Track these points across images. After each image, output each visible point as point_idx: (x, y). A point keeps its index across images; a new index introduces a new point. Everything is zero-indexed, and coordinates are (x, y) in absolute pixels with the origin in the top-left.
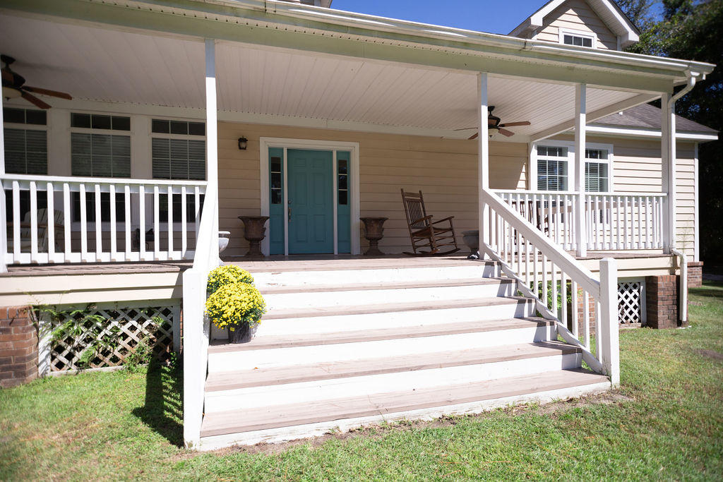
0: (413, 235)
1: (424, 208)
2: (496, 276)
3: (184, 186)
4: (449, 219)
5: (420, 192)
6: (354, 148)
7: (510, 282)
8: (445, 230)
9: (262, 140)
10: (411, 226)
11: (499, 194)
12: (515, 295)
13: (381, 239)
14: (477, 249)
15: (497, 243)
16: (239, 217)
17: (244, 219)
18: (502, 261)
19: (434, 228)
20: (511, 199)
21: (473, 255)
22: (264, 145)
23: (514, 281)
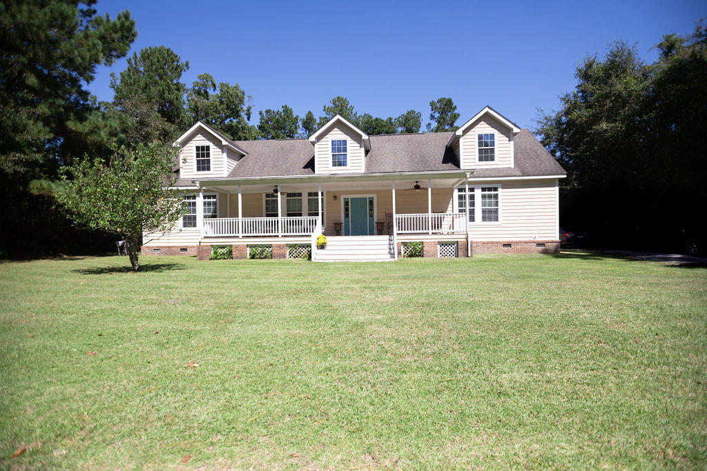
3: (314, 218)
6: (375, 196)
9: (342, 196)
17: (334, 224)
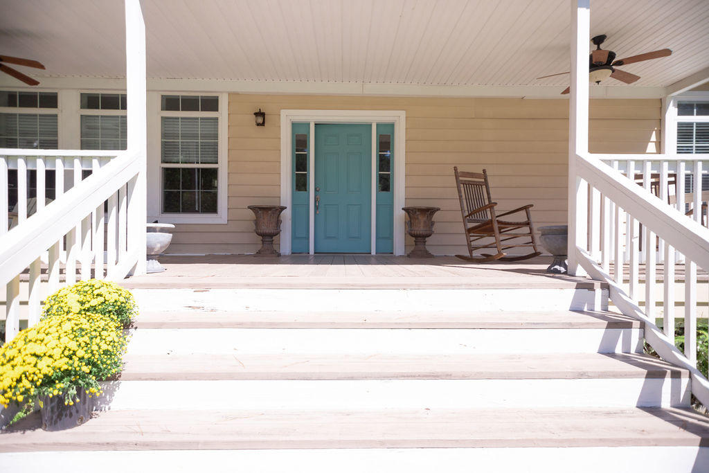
0: (469, 231)
1: (488, 194)
2: (598, 308)
4: (526, 208)
5: (484, 171)
6: (398, 118)
7: (628, 326)
8: (519, 225)
9: (284, 113)
10: (466, 219)
11: (609, 162)
12: (639, 352)
13: (430, 235)
14: (565, 256)
15: (601, 248)
16: (249, 207)
18: (610, 282)
19: (499, 222)
20: (633, 171)
21: (557, 267)
22: (286, 120)
23: (636, 324)
